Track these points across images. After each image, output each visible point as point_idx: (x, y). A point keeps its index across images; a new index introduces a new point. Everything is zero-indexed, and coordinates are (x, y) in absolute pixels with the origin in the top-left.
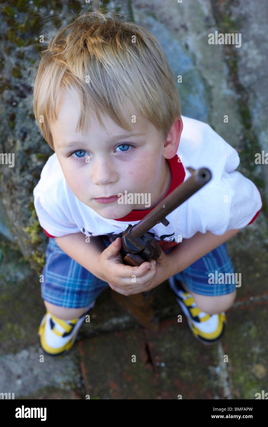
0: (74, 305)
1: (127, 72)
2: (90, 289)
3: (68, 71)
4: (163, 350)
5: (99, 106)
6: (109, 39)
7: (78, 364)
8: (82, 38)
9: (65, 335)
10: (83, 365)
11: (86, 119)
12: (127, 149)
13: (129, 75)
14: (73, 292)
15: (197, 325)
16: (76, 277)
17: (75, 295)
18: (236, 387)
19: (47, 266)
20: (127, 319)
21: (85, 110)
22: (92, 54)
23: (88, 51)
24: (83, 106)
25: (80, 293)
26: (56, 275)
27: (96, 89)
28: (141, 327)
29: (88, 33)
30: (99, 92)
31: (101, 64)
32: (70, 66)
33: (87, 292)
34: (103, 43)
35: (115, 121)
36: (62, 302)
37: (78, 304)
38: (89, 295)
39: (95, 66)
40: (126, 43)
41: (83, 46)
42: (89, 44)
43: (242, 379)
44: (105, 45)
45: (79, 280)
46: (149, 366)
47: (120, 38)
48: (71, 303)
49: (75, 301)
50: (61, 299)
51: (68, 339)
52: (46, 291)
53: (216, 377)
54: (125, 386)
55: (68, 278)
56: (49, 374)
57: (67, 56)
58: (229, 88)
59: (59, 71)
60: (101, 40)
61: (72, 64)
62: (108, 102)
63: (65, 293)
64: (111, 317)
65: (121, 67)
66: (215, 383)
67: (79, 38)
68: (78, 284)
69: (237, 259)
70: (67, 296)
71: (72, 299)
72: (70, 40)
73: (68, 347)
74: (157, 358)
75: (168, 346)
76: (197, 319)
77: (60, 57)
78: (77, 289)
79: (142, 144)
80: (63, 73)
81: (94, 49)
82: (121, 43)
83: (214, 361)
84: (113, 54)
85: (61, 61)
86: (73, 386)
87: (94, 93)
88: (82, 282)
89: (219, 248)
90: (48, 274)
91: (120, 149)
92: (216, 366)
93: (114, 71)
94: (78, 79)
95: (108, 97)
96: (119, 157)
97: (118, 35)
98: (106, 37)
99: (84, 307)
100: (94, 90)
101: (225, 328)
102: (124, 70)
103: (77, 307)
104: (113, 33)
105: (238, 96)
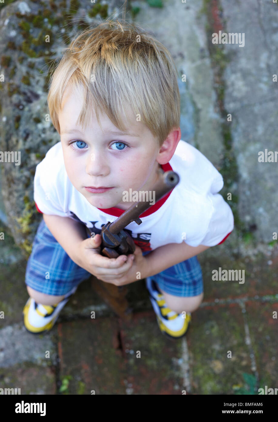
0: (53, 293)
1: (131, 79)
2: (69, 279)
3: (78, 69)
4: (133, 339)
5: (99, 105)
6: (123, 47)
7: (55, 344)
8: (99, 42)
9: (47, 316)
10: (60, 345)
11: (86, 115)
12: (122, 148)
13: (133, 82)
14: (53, 281)
15: (165, 322)
16: (57, 267)
17: (55, 284)
18: (195, 378)
19: (32, 255)
20: (104, 307)
21: (86, 107)
22: (103, 58)
23: (100, 54)
24: (85, 103)
25: (59, 282)
26: (40, 264)
27: (99, 90)
28: (116, 316)
29: (106, 38)
30: (101, 93)
31: (109, 68)
32: (81, 66)
33: (65, 282)
34: (116, 50)
35: (112, 121)
36: (43, 288)
37: (57, 291)
38: (67, 284)
39: (103, 69)
40: (137, 53)
41: (97, 50)
42: (103, 48)
43: (201, 372)
44: (118, 52)
45: (60, 270)
46: (119, 352)
47: (134, 48)
48: (51, 291)
49: (54, 289)
50: (41, 286)
51: (48, 320)
52: (30, 278)
53: (178, 368)
54: (96, 368)
55: (50, 268)
56: (28, 350)
57: (81, 55)
58: (215, 112)
59: (71, 68)
60: (115, 47)
61: (83, 63)
62: (108, 104)
63: (46, 282)
64: (90, 305)
65: (126, 74)
66: (177, 374)
67: (96, 42)
68: (58, 274)
69: (208, 264)
70: (48, 284)
71: (52, 287)
72: (89, 43)
73: (49, 328)
74: (127, 345)
75: (138, 335)
76: (166, 318)
77: (76, 56)
78: (57, 278)
79: (136, 146)
80: (74, 70)
81: (106, 53)
82: (133, 52)
83: (177, 354)
84: (122, 61)
85: (75, 60)
86: (49, 363)
87: (96, 93)
88: (62, 273)
89: (191, 259)
90: (33, 262)
91: (117, 147)
92: (179, 358)
93: (119, 76)
94: (85, 77)
95: (109, 99)
96: (115, 154)
97: (132, 45)
98: (121, 46)
99: (62, 295)
100: (97, 91)
101: (190, 327)
102: (129, 77)
103: (56, 295)
104: (129, 42)
105: (222, 121)
